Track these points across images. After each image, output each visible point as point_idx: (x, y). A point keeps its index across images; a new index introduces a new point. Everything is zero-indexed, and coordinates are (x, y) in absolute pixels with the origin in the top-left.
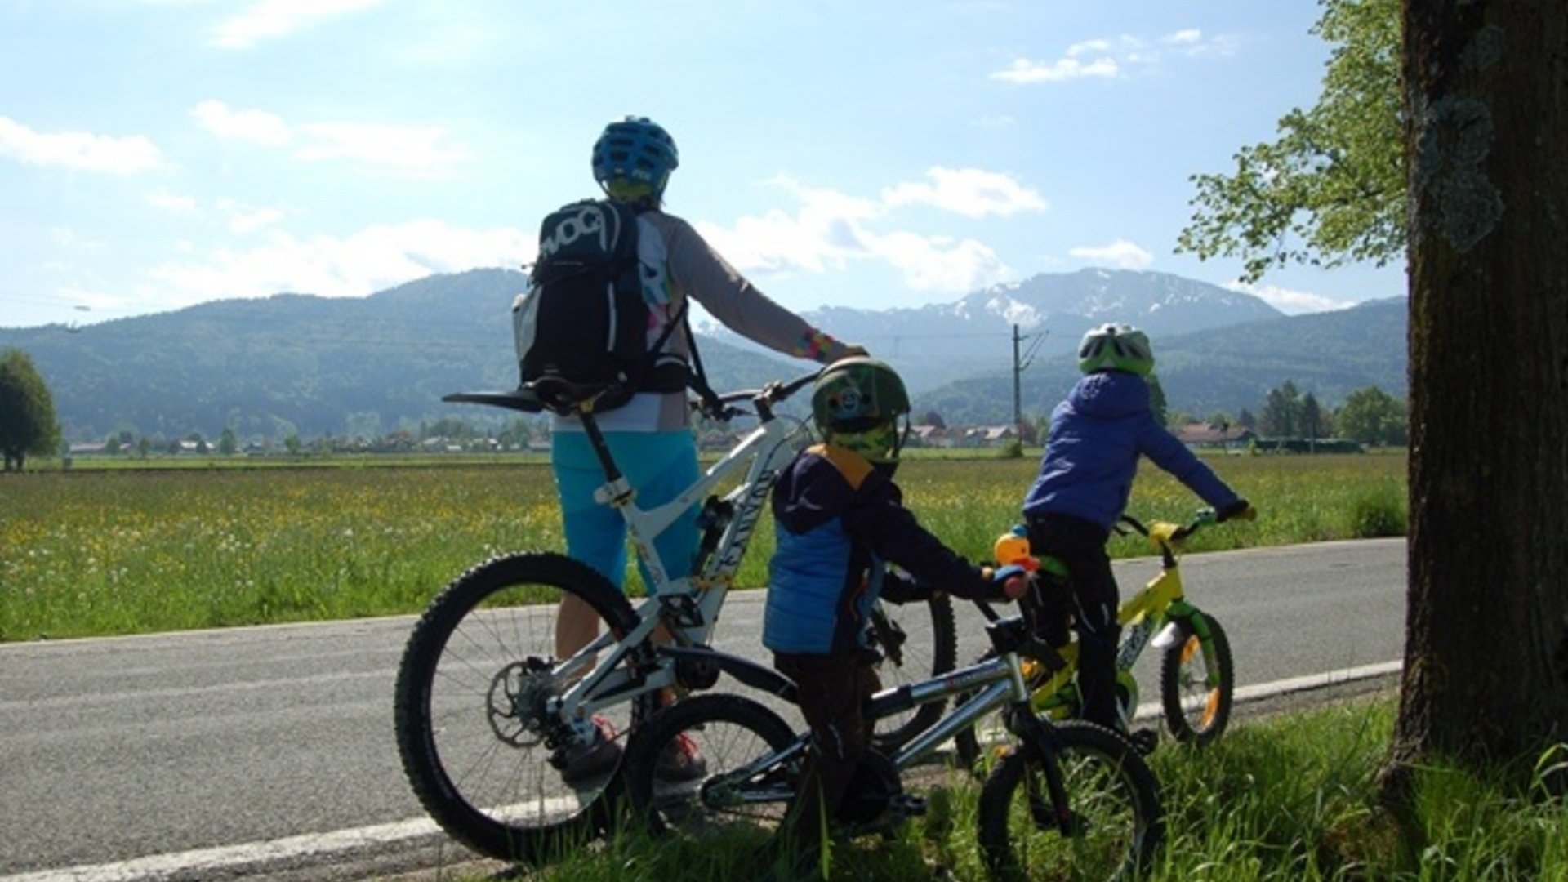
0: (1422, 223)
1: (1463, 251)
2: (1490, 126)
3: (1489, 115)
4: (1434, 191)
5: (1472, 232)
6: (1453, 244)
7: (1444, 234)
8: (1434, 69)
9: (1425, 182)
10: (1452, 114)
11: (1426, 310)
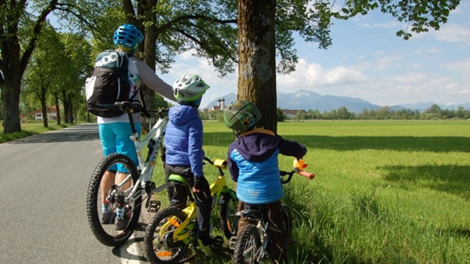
0: (254, 74)
1: (264, 82)
2: (269, 54)
3: (269, 52)
4: (257, 67)
5: (266, 78)
6: (262, 80)
7: (259, 77)
8: (256, 38)
9: (254, 64)
10: (261, 50)
11: (255, 95)
